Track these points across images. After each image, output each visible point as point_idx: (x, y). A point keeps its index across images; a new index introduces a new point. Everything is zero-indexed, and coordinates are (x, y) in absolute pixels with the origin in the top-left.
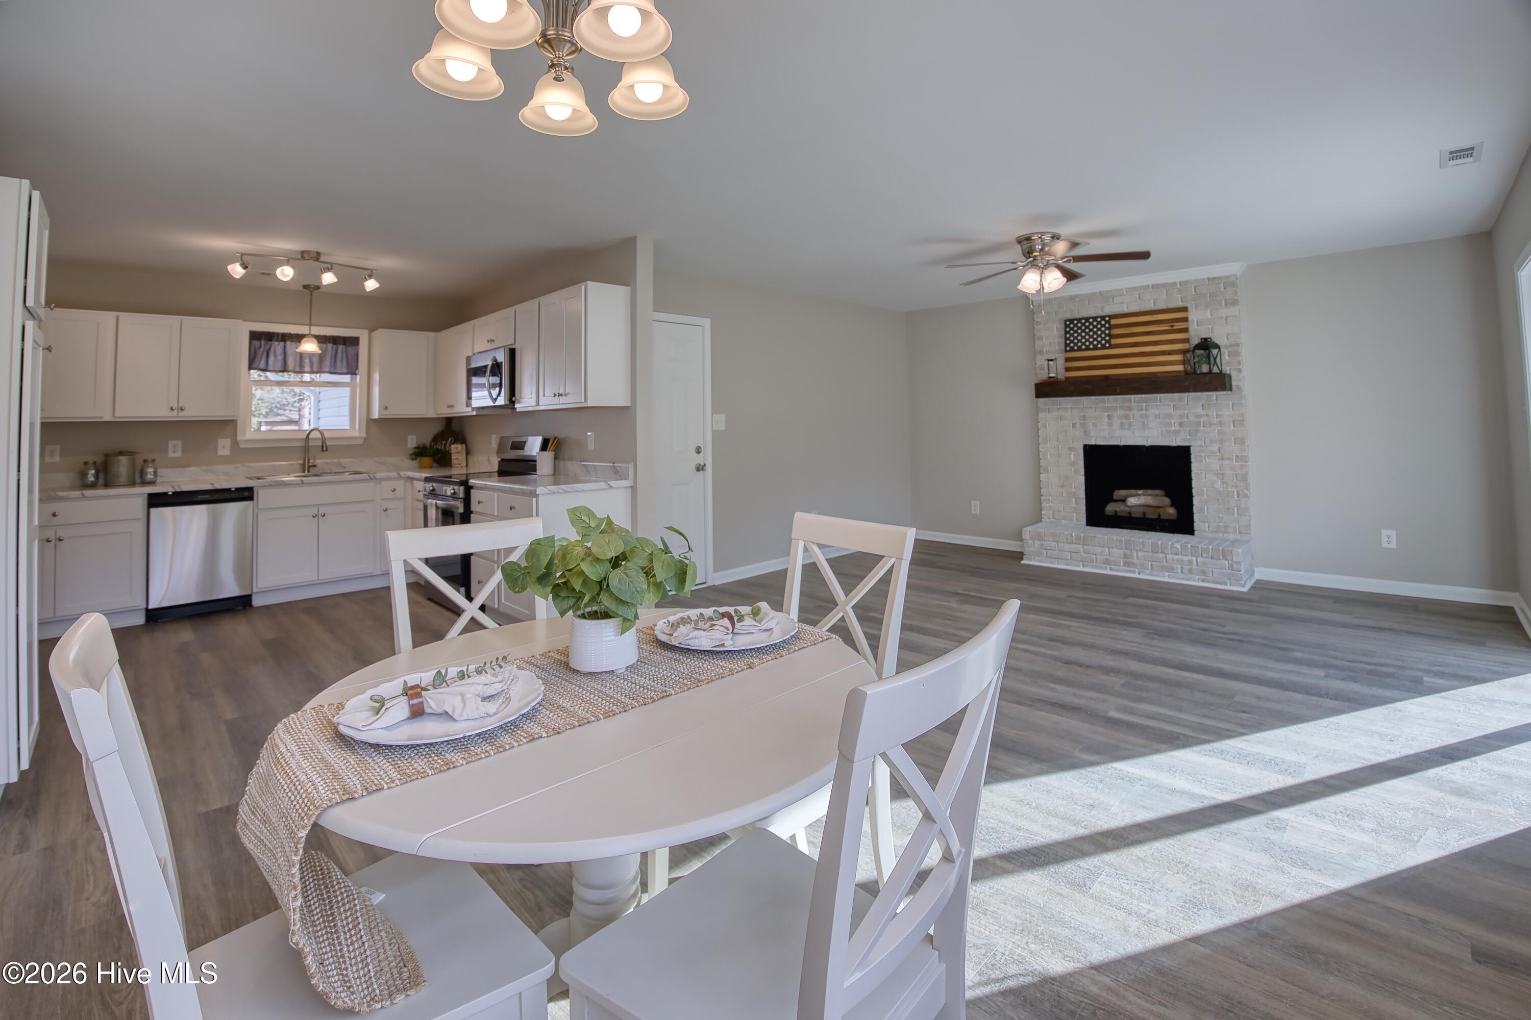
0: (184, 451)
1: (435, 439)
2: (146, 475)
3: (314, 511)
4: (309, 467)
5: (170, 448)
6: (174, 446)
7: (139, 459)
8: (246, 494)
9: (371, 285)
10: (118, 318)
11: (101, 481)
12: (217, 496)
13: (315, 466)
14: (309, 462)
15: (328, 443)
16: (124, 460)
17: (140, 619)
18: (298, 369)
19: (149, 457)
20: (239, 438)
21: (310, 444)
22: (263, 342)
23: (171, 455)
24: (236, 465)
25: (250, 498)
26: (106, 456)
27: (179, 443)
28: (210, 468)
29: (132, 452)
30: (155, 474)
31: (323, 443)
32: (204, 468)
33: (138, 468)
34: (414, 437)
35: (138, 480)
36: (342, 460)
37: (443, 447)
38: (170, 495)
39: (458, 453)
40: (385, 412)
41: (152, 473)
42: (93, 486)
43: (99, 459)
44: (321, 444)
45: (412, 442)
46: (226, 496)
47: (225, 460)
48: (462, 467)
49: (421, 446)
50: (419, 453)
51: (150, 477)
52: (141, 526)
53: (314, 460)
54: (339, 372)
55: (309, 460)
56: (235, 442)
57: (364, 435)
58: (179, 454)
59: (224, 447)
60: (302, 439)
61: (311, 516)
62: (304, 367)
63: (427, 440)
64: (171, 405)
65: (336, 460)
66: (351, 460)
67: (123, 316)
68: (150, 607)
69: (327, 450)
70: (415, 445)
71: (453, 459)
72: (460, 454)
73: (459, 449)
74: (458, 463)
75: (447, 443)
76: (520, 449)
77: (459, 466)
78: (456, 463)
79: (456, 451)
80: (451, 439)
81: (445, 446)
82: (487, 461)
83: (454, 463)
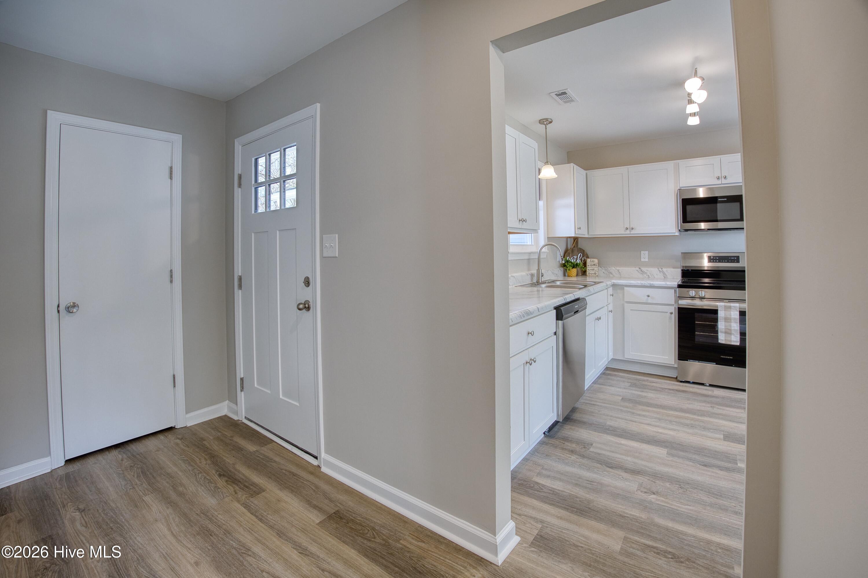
48: (597, 276)
71: (588, 270)
72: (595, 266)
73: (595, 262)
74: (594, 273)
75: (577, 258)
76: (728, 262)
77: (594, 275)
78: (592, 273)
79: (592, 264)
80: (580, 255)
81: (576, 260)
82: (637, 272)
83: (590, 273)
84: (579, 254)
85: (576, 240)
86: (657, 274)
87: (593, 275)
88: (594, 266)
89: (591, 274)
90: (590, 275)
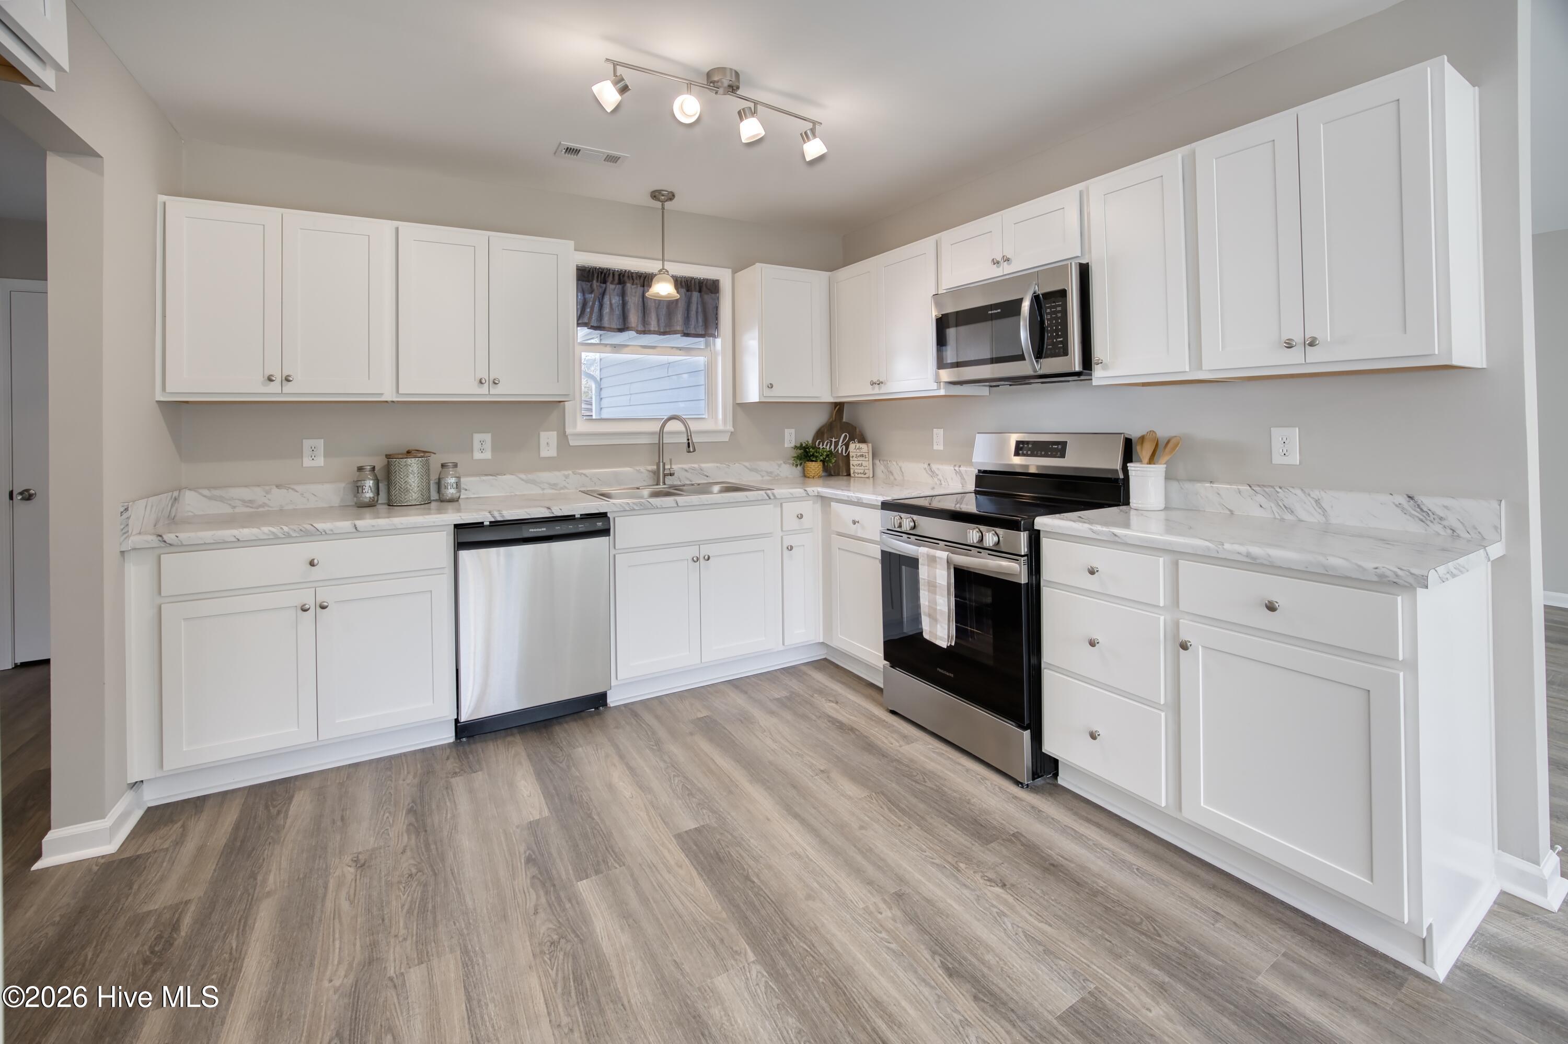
0: (494, 449)
1: (820, 434)
2: (446, 488)
3: (693, 551)
4: (665, 475)
5: (476, 445)
6: (482, 442)
7: (435, 462)
8: (600, 525)
9: (814, 149)
10: (397, 229)
11: (383, 498)
12: (558, 529)
13: (671, 475)
14: (664, 469)
15: (696, 439)
16: (414, 464)
17: (448, 736)
18: (640, 328)
19: (448, 458)
20: (569, 430)
21: (664, 442)
22: (595, 283)
23: (477, 455)
24: (566, 473)
25: (605, 532)
26: (388, 456)
27: (488, 437)
28: (530, 477)
29: (425, 452)
30: (458, 485)
31: (688, 440)
32: (523, 476)
33: (434, 477)
34: (793, 431)
35: (434, 495)
36: (703, 465)
37: (833, 447)
38: (487, 526)
39: (862, 456)
40: (768, 392)
41: (455, 486)
42: (371, 505)
43: (379, 462)
44: (686, 441)
45: (791, 439)
46: (570, 528)
47: (551, 464)
48: (868, 478)
49: (804, 445)
50: (805, 454)
51: (451, 492)
52: (446, 580)
53: (671, 464)
54: (693, 332)
55: (664, 465)
56: (563, 436)
57: (730, 427)
58: (488, 455)
59: (548, 443)
60: (653, 433)
61: (690, 560)
62: (649, 324)
63: (808, 437)
64: (479, 377)
65: (696, 466)
66: (716, 465)
67: (404, 227)
68: (464, 718)
69: (694, 450)
70: (793, 445)
71: (853, 465)
72: (863, 459)
73: (863, 450)
74: (862, 471)
75: (839, 441)
76: (1046, 456)
77: (863, 476)
78: (860, 471)
79: (859, 454)
80: (846, 436)
81: (836, 446)
82: (924, 471)
83: (856, 471)
84: (843, 435)
85: (839, 407)
86: (952, 479)
87: (860, 475)
88: (861, 459)
89: (858, 474)
90: (856, 475)
